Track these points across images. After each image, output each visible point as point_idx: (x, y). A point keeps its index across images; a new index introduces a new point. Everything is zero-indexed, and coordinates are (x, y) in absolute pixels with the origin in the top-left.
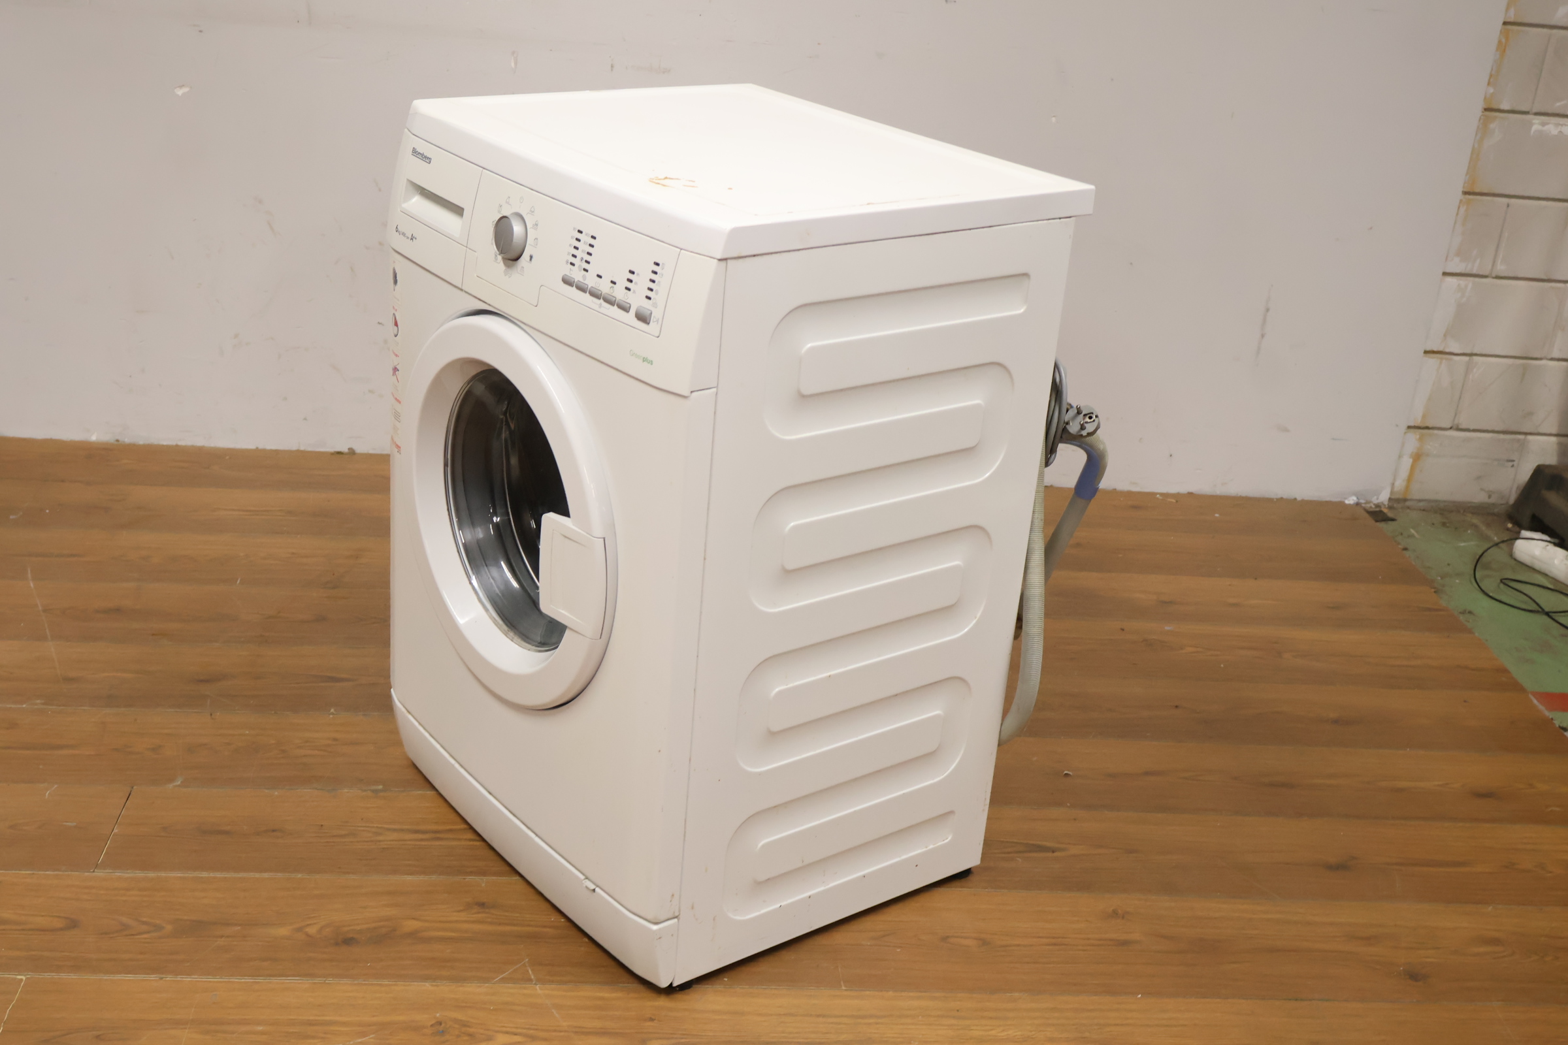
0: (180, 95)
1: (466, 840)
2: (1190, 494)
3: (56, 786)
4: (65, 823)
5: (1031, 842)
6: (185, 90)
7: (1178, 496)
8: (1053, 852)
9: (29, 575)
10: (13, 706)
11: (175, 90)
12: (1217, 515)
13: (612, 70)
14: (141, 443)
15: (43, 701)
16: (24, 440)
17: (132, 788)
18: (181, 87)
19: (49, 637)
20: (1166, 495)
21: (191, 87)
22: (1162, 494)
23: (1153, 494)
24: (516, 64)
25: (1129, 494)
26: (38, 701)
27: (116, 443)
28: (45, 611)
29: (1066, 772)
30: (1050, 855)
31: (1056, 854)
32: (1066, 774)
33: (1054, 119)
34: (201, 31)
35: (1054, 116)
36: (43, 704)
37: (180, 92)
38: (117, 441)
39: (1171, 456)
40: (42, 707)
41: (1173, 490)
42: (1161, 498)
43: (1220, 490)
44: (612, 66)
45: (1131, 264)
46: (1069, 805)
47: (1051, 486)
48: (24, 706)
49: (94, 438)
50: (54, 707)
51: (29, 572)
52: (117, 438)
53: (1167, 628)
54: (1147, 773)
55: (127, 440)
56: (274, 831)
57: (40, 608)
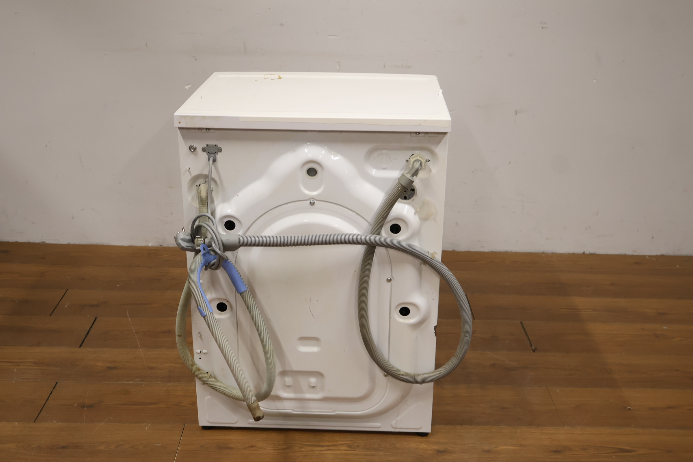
0: (187, 88)
1: (343, 450)
2: (663, 255)
3: (150, 425)
4: (156, 445)
5: (618, 447)
6: (190, 86)
7: (656, 257)
8: (630, 452)
9: (128, 315)
10: (126, 382)
11: (185, 87)
12: (678, 266)
13: (384, 68)
14: (171, 246)
15: (140, 380)
16: (120, 247)
17: (185, 425)
18: (188, 85)
19: (140, 347)
20: (650, 257)
21: (192, 85)
22: (649, 256)
23: (644, 257)
24: (339, 67)
25: (633, 256)
26: (138, 380)
27: (160, 246)
28: (136, 333)
29: (628, 408)
30: (629, 454)
31: (632, 454)
32: (629, 409)
33: (595, 81)
34: (196, 59)
35: (595, 79)
36: (139, 381)
37: (187, 87)
38: (161, 246)
39: (653, 237)
40: (140, 382)
41: (654, 253)
42: (648, 258)
43: (678, 253)
44: (384, 66)
45: (633, 147)
46: (633, 426)
47: (594, 254)
48: (132, 382)
49: (150, 245)
50: (145, 383)
51: (128, 312)
52: (160, 244)
53: (665, 328)
54: (669, 407)
55: (165, 245)
56: (253, 447)
57: (134, 331)
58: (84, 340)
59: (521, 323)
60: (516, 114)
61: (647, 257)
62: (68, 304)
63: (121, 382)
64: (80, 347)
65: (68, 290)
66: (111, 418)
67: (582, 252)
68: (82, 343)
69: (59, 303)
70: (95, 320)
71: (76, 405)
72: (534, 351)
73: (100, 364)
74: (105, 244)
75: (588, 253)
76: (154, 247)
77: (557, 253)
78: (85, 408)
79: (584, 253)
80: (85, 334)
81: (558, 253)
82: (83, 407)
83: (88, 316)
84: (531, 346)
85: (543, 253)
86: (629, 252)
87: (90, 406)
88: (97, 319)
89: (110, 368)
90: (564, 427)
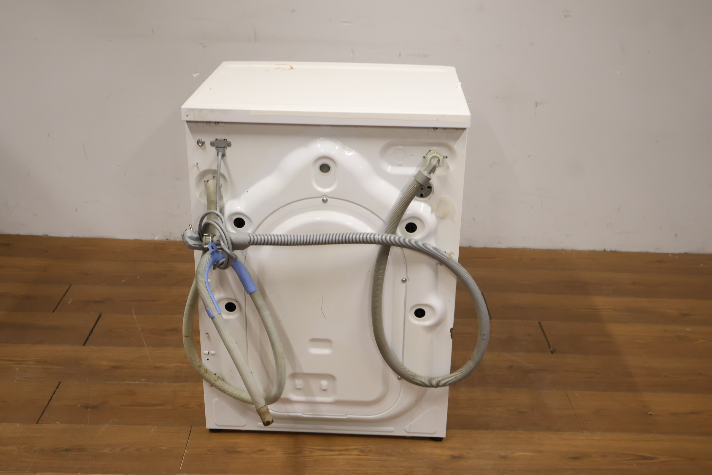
0: (197, 77)
1: (355, 455)
2: (686, 254)
3: (155, 427)
4: (162, 448)
5: (640, 454)
6: (198, 74)
7: (680, 255)
8: (651, 459)
9: (133, 312)
10: (132, 383)
11: (192, 74)
13: (400, 57)
15: (145, 380)
16: (125, 240)
17: (192, 427)
18: (195, 73)
19: (146, 346)
20: (674, 255)
21: (200, 73)
22: (672, 254)
23: (667, 254)
24: (353, 55)
25: (655, 254)
26: (143, 380)
28: (142, 331)
29: (649, 413)
30: (650, 461)
31: (653, 461)
32: (650, 414)
34: (204, 46)
35: (619, 70)
36: (145, 381)
37: (195, 75)
38: (167, 239)
39: (676, 235)
40: (146, 383)
41: (677, 251)
43: (701, 251)
44: (400, 55)
46: (654, 432)
47: (615, 251)
48: (137, 382)
49: (156, 238)
50: (151, 383)
51: (133, 309)
53: (688, 329)
54: (692, 413)
55: (172, 239)
56: (261, 451)
57: (140, 329)
58: (88, 338)
59: (540, 323)
60: (537, 106)
61: (670, 255)
62: (71, 300)
63: (126, 382)
64: (84, 345)
65: (71, 285)
66: (116, 419)
67: (603, 249)
68: (86, 341)
69: (62, 299)
70: (100, 316)
71: (80, 406)
72: (552, 352)
73: (104, 363)
74: (110, 238)
75: (609, 250)
76: (161, 241)
77: (576, 250)
78: (89, 409)
79: (605, 250)
80: (89, 332)
81: (578, 250)
82: (87, 407)
83: (92, 312)
84: (550, 347)
85: (563, 250)
86: (651, 250)
87: (94, 407)
88: (102, 316)
89: (115, 368)
90: (583, 432)
